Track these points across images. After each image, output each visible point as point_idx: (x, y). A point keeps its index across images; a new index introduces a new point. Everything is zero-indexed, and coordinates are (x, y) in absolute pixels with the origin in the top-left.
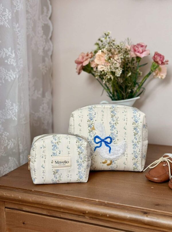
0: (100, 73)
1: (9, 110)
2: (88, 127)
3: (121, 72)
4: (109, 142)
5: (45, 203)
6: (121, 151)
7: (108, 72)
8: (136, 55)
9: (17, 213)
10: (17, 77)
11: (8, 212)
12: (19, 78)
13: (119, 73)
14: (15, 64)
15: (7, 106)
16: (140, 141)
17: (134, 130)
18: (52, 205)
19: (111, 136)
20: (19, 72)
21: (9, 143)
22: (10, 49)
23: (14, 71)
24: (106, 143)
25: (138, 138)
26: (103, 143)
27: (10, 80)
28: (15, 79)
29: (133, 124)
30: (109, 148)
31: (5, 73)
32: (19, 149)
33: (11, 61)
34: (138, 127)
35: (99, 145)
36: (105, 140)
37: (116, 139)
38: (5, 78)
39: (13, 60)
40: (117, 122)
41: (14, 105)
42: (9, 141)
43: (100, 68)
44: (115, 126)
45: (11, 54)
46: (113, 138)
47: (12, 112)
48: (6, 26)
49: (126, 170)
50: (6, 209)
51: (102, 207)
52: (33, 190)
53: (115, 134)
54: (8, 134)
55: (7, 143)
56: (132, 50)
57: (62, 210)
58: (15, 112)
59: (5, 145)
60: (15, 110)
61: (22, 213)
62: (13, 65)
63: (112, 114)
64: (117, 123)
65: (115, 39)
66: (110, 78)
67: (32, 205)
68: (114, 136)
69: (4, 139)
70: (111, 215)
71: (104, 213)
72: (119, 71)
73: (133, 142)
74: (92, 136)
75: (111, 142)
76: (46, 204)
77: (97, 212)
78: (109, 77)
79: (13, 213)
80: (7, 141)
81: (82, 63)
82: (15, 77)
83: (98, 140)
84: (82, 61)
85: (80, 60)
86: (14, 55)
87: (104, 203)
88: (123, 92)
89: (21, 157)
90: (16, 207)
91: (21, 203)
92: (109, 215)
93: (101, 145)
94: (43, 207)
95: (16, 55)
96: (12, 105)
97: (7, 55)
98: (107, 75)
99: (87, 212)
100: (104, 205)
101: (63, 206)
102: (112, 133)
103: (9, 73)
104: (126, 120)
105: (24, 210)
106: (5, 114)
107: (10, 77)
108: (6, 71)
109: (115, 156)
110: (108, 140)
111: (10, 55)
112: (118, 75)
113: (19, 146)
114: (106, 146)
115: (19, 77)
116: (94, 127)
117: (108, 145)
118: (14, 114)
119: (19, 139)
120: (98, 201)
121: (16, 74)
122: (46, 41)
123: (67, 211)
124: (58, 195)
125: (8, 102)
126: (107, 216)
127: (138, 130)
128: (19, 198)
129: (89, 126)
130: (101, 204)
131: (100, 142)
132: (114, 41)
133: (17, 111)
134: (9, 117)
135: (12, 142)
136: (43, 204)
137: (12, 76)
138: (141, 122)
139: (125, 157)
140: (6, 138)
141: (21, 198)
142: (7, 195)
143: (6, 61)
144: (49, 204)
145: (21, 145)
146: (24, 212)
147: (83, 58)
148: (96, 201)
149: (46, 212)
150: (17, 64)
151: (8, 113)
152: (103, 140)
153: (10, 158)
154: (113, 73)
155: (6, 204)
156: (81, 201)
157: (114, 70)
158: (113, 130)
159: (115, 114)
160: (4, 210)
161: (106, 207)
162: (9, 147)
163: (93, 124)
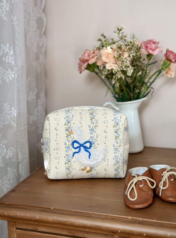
0: (107, 72)
1: (7, 115)
2: (65, 131)
3: (132, 71)
4: (88, 147)
5: (68, 223)
6: (102, 156)
7: (118, 71)
8: (148, 52)
9: (31, 234)
10: (16, 77)
11: (20, 234)
12: (17, 78)
13: (131, 72)
14: (13, 63)
15: (5, 109)
16: (121, 144)
17: (115, 133)
18: (77, 225)
19: (90, 140)
20: (18, 71)
21: (8, 152)
22: (8, 45)
23: (12, 70)
24: (85, 148)
25: (119, 142)
26: (82, 148)
27: (8, 81)
28: (13, 79)
29: (114, 127)
30: (88, 154)
31: (3, 72)
32: (18, 159)
33: (10, 59)
34: (119, 130)
35: (77, 150)
36: (84, 145)
37: (96, 143)
38: (3, 78)
39: (11, 58)
40: (97, 125)
41: (13, 108)
42: (7, 150)
43: (108, 67)
44: (95, 129)
45: (9, 51)
46: (92, 142)
47: (10, 116)
48: (4, 19)
49: (107, 177)
50: (17, 230)
51: (137, 225)
52: (52, 208)
53: (95, 138)
54: (6, 141)
55: (6, 152)
56: (143, 47)
57: (87, 229)
58: (14, 117)
59: (3, 155)
60: (14, 115)
61: (38, 234)
62: (11, 63)
63: (91, 116)
64: (97, 126)
65: (127, 34)
66: (121, 78)
67: (51, 225)
68: (94, 140)
69: (1, 148)
70: (148, 234)
71: (140, 232)
72: (131, 70)
73: (114, 146)
74: (70, 140)
75: (91, 147)
76: (70, 224)
77: (132, 231)
78: (119, 77)
79: (25, 234)
80: (5, 150)
81: (87, 61)
82: (13, 77)
83: (76, 145)
84: (88, 58)
85: (86, 57)
86: (12, 52)
87: (138, 220)
88: (131, 93)
89: (20, 166)
90: (30, 228)
91: (37, 223)
92: (146, 234)
93: (80, 151)
94: (64, 227)
95: (14, 51)
96: (11, 109)
97: (5, 52)
98: (117, 75)
99: (119, 231)
100: (138, 222)
101: (90, 226)
102: (91, 137)
103: (7, 72)
104: (106, 122)
105: (39, 230)
106: (2, 119)
107: (8, 77)
108: (3, 71)
109: (95, 162)
110: (88, 145)
111: (7, 52)
112: (129, 74)
113: (17, 154)
114: (85, 151)
115: (18, 76)
116: (72, 130)
117: (88, 150)
118: (13, 119)
119: (18, 147)
120: (131, 219)
121: (14, 74)
122: (40, 36)
123: (94, 231)
124: (83, 213)
125: (6, 106)
126: (143, 235)
127: (120, 133)
128: (36, 218)
129: (66, 130)
130: (135, 222)
131: (79, 147)
132: (125, 37)
133: (15, 115)
134: (7, 123)
135: (11, 150)
136: (67, 224)
137: (11, 76)
138: (122, 125)
139: (106, 163)
140: (4, 146)
141: (39, 218)
142: (22, 215)
143: (4, 59)
144: (74, 224)
145: (20, 153)
146: (39, 233)
147: (89, 56)
148: (129, 219)
149: (66, 232)
150: (16, 63)
151: (6, 117)
152: (81, 145)
153: (9, 169)
154: (124, 72)
155: (18, 224)
156: (111, 219)
157: (125, 69)
158: (92, 134)
159: (95, 116)
160: (15, 231)
161: (141, 225)
162: (7, 157)
163: (70, 127)
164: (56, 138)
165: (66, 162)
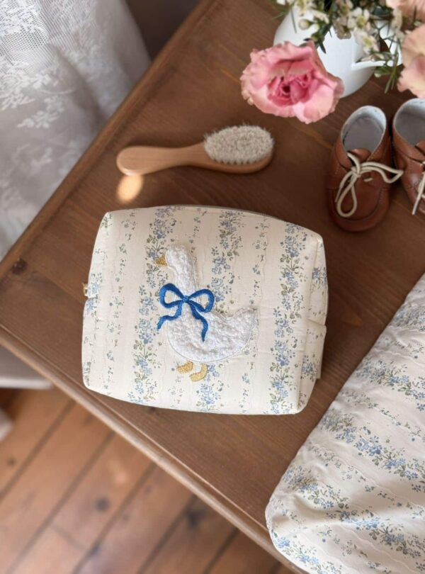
2: (146, 255)
4: (204, 306)
16: (299, 312)
17: (284, 277)
19: (211, 289)
25: (292, 305)
26: (186, 308)
29: (282, 261)
30: (201, 326)
34: (296, 270)
35: (172, 312)
37: (227, 298)
40: (237, 250)
44: (228, 261)
46: (217, 295)
53: (226, 283)
63: (223, 228)
64: (235, 253)
68: (221, 289)
73: (276, 312)
74: (157, 282)
75: (210, 306)
83: (171, 297)
93: (179, 313)
102: (216, 281)
104: (262, 247)
110: (203, 300)
114: (193, 319)
116: (163, 257)
117: (201, 314)
127: (297, 278)
129: (150, 255)
131: (179, 303)
138: (306, 258)
152: (185, 299)
158: (220, 273)
159: (235, 229)
163: (162, 248)
164: (120, 273)
165: (136, 341)
